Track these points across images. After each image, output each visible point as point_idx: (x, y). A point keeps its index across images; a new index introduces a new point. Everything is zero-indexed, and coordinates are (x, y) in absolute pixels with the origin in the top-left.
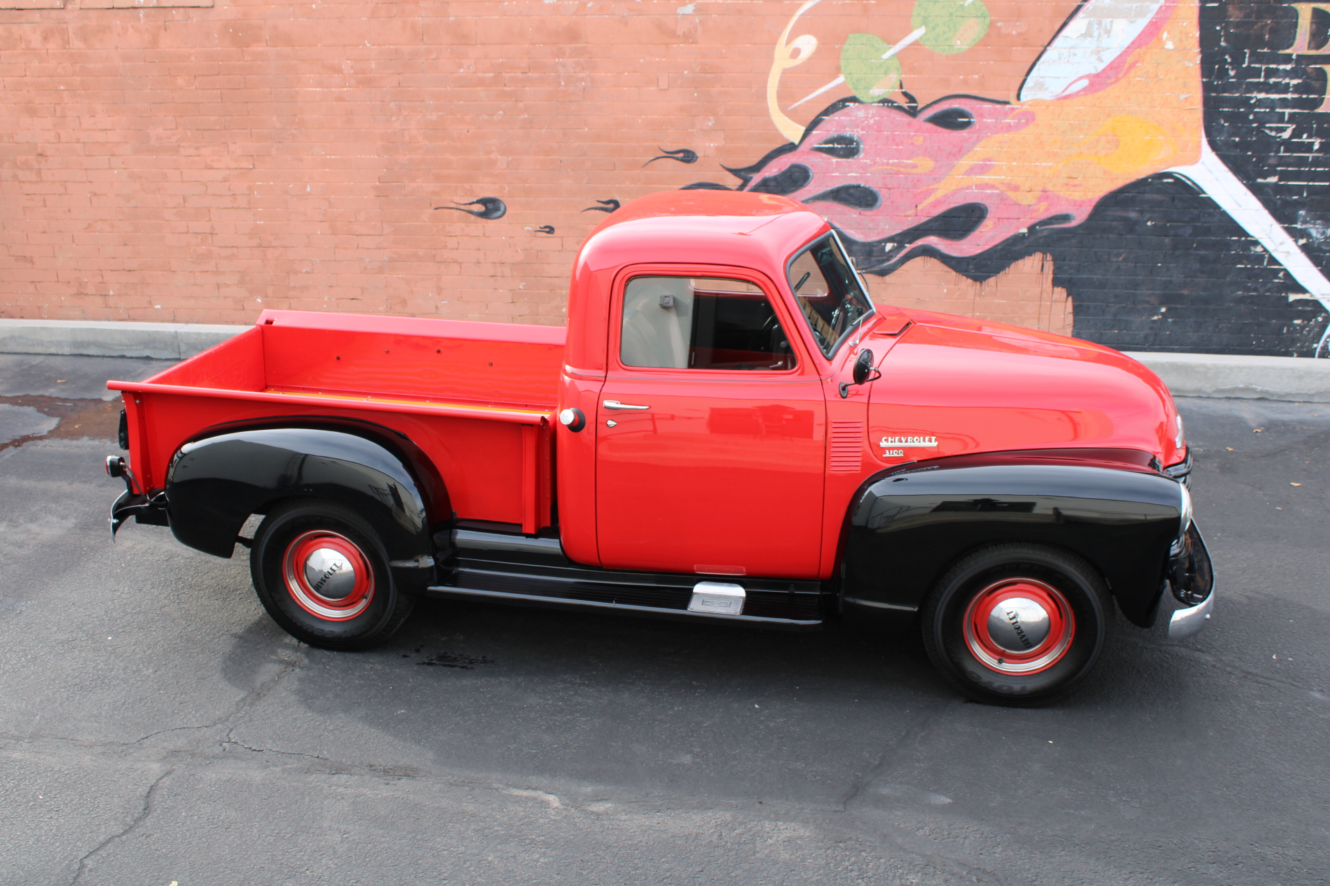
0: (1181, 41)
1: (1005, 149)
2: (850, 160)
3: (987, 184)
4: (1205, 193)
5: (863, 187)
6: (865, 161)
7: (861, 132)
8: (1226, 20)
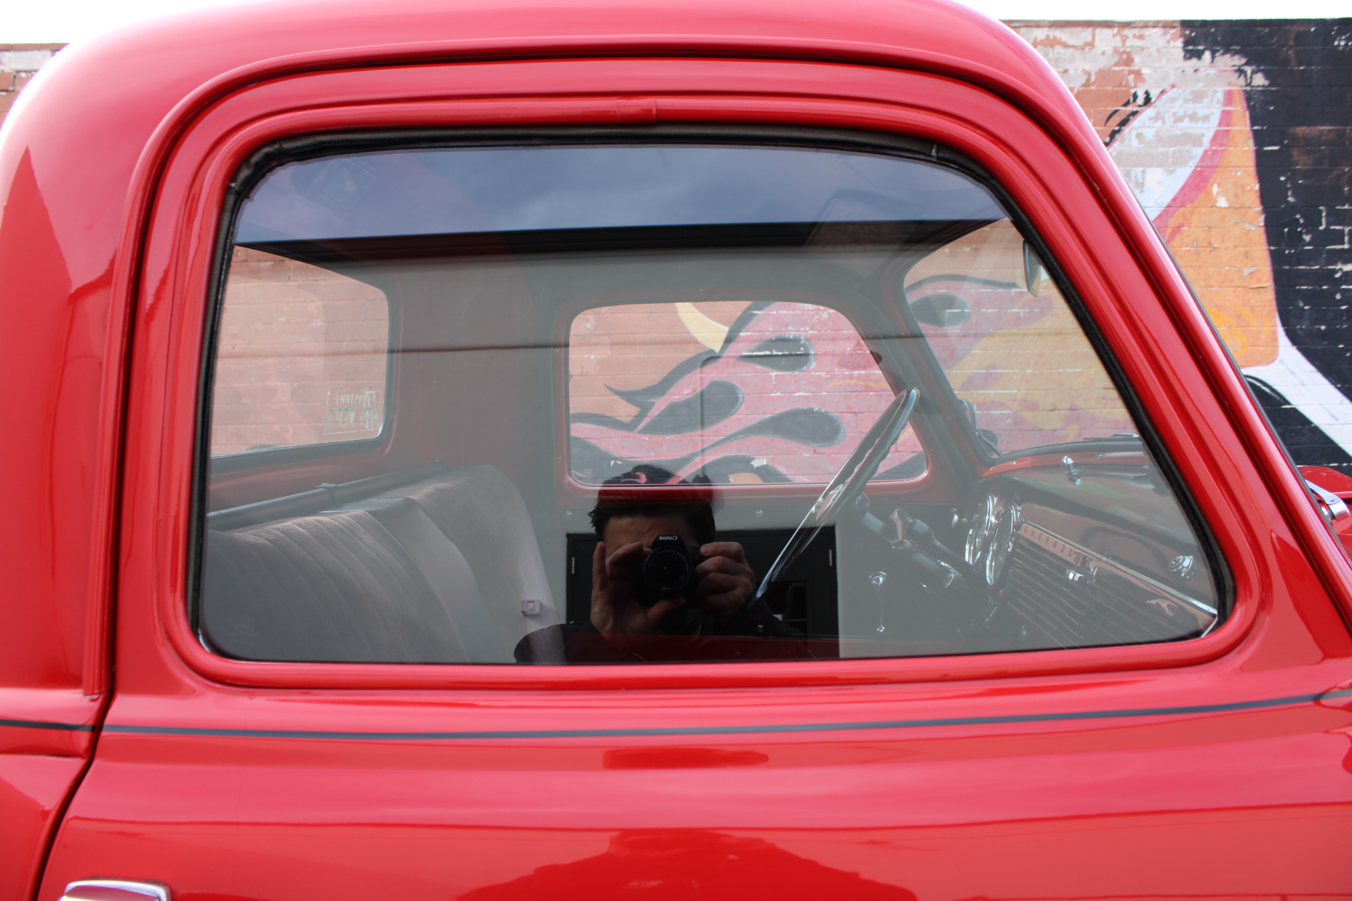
0: (1236, 196)
1: (1015, 351)
2: (796, 373)
3: (993, 402)
4: (1289, 403)
5: (817, 412)
6: (818, 373)
7: (810, 332)
8: (1292, 168)
